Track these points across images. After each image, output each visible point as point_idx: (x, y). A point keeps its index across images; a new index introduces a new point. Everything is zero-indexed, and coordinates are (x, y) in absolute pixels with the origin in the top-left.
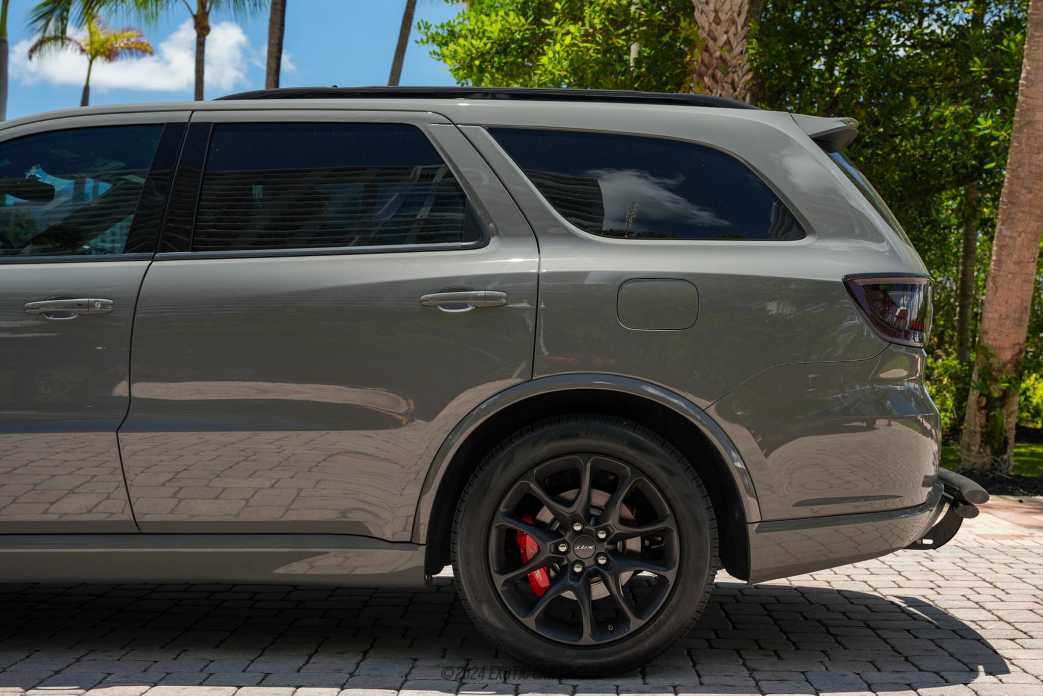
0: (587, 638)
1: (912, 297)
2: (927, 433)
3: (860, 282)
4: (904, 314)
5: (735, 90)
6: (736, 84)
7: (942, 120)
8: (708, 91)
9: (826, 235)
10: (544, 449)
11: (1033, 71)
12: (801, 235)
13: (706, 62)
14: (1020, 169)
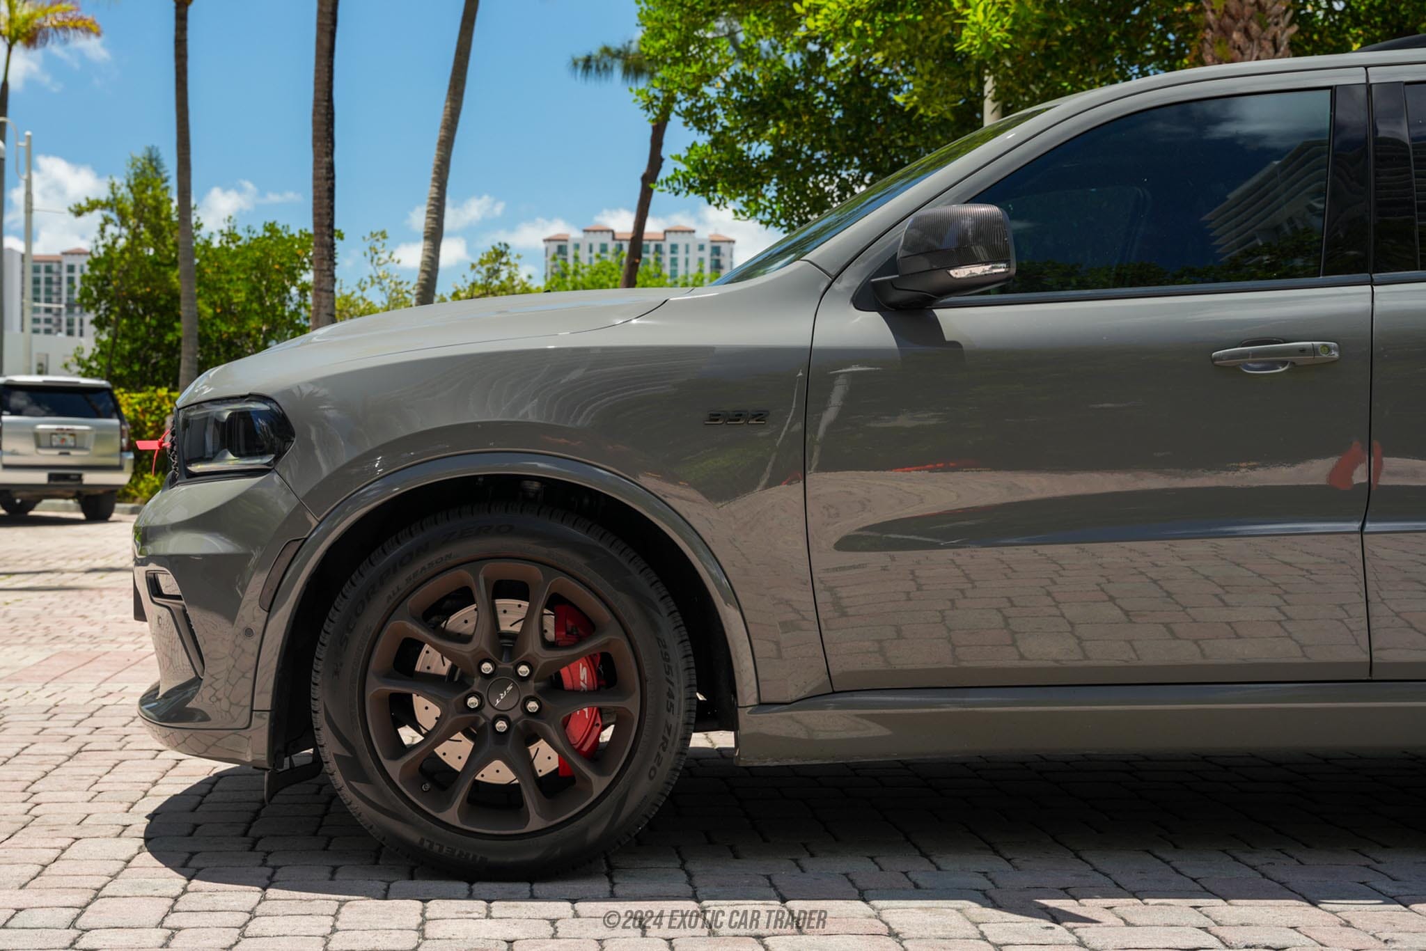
5: (1277, 50)
6: (1278, 41)
8: (1237, 51)
13: (1233, 12)
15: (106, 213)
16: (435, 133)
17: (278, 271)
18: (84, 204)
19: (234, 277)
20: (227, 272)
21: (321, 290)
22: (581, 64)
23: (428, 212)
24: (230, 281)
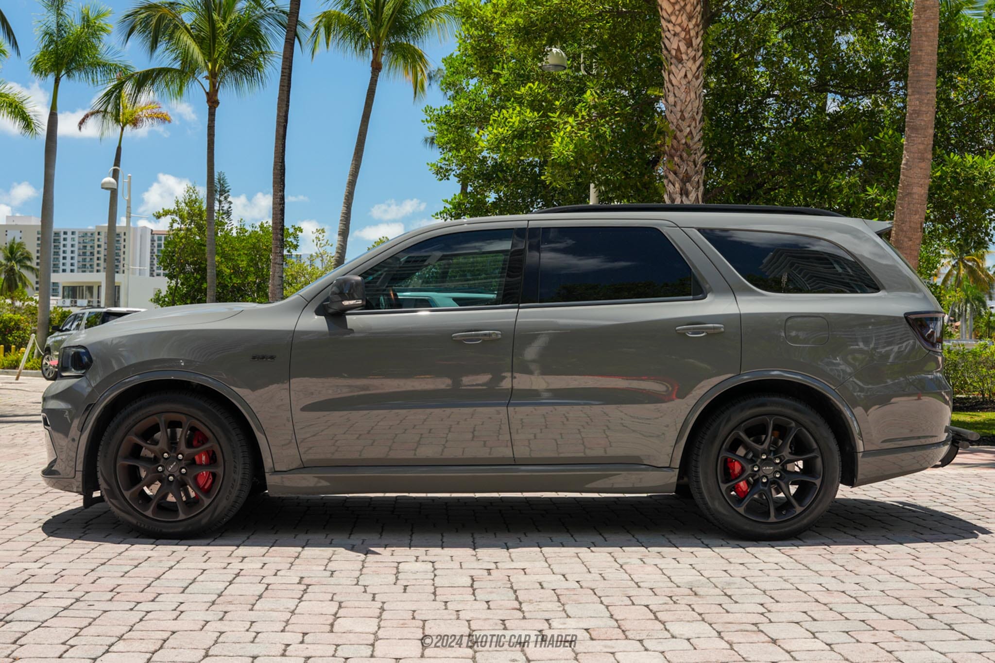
0: (772, 518)
1: (936, 324)
2: (946, 403)
3: (913, 317)
4: (933, 332)
5: (696, 167)
6: (696, 162)
7: (840, 189)
9: (890, 289)
10: (748, 413)
11: (911, 160)
12: (877, 289)
13: (675, 147)
14: (903, 225)
15: (174, 216)
16: (346, 178)
17: (265, 250)
18: (161, 211)
19: (242, 253)
20: (237, 250)
21: (276, 263)
22: (429, 140)
23: (341, 220)
24: (240, 255)
